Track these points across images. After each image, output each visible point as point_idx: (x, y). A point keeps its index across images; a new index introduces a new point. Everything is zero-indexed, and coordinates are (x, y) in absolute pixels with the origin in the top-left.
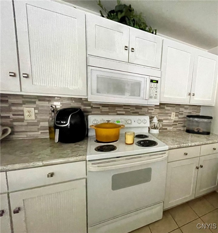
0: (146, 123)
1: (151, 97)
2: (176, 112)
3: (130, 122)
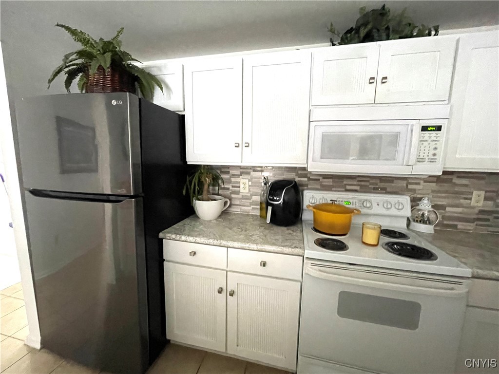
0: (402, 209)
1: (420, 160)
2: (486, 192)
3: (368, 205)
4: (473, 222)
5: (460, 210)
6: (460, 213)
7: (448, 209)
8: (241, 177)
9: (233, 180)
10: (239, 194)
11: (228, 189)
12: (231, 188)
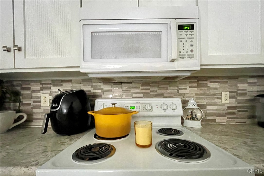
4: (225, 116)
5: (215, 107)
6: (216, 110)
7: (208, 107)
8: (41, 92)
9: (34, 95)
10: (40, 109)
11: (29, 104)
12: (32, 103)
